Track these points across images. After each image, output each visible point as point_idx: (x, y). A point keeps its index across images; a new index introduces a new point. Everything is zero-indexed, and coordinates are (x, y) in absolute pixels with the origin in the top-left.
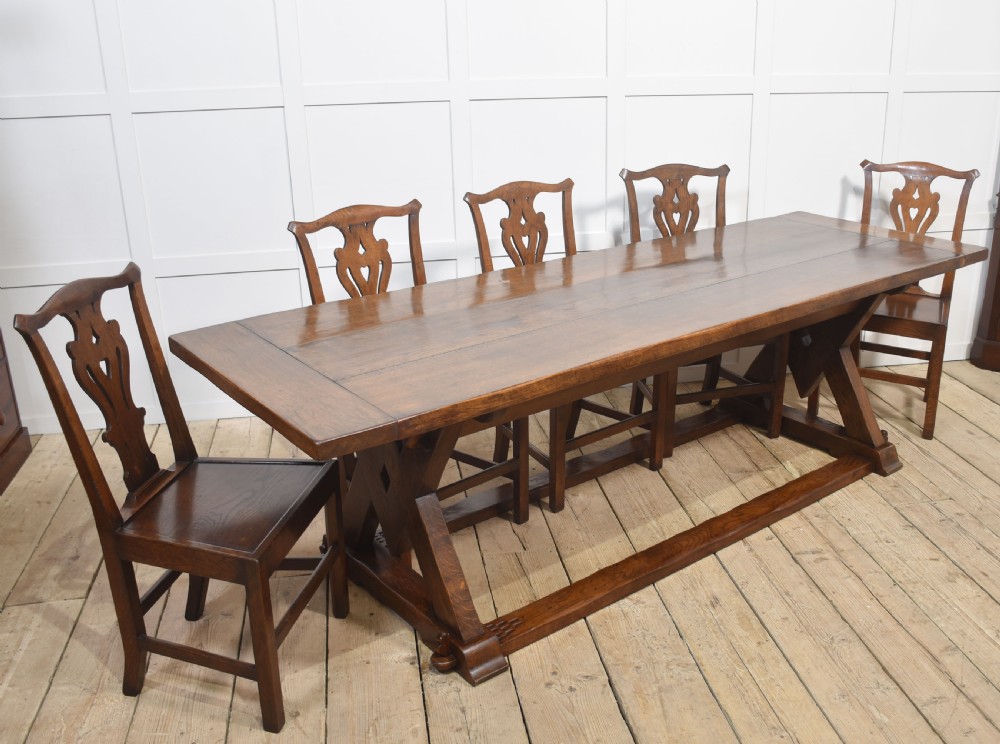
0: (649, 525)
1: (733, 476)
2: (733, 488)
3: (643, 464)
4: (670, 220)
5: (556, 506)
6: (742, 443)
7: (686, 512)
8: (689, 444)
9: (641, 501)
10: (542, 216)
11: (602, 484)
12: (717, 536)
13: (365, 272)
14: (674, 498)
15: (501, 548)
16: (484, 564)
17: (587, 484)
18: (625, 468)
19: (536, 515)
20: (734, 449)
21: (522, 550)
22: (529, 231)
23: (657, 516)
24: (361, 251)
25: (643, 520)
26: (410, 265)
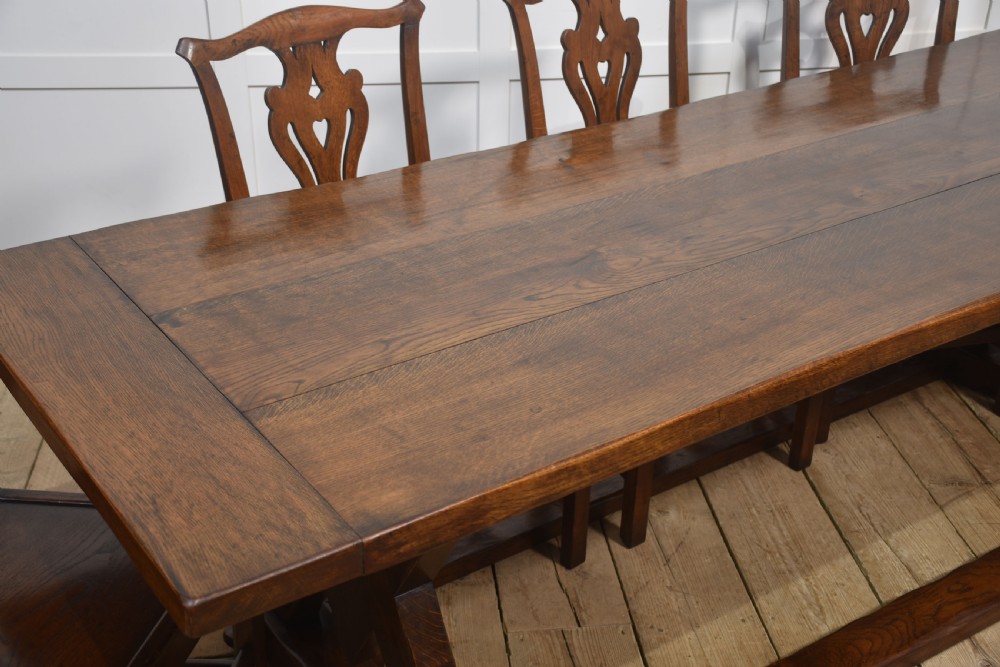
0: (794, 588)
1: (937, 489)
2: (938, 517)
3: (777, 455)
4: (853, 26)
5: (631, 535)
6: (947, 420)
7: (858, 562)
8: (853, 418)
9: (776, 533)
10: (633, 25)
11: (709, 492)
12: (924, 633)
13: (320, 129)
14: (834, 532)
15: (536, 617)
16: (508, 650)
17: (682, 489)
18: (747, 461)
19: (597, 550)
20: (934, 434)
21: (575, 627)
22: (611, 53)
23: (807, 570)
24: (314, 92)
25: (783, 577)
26: (399, 88)
